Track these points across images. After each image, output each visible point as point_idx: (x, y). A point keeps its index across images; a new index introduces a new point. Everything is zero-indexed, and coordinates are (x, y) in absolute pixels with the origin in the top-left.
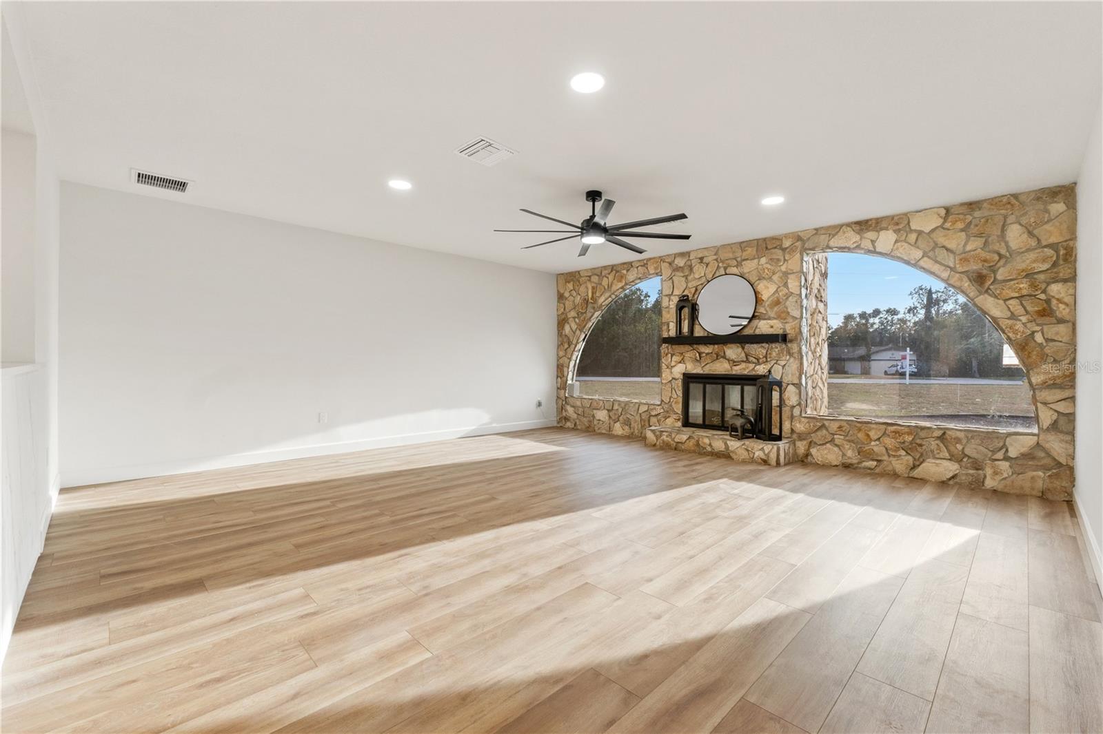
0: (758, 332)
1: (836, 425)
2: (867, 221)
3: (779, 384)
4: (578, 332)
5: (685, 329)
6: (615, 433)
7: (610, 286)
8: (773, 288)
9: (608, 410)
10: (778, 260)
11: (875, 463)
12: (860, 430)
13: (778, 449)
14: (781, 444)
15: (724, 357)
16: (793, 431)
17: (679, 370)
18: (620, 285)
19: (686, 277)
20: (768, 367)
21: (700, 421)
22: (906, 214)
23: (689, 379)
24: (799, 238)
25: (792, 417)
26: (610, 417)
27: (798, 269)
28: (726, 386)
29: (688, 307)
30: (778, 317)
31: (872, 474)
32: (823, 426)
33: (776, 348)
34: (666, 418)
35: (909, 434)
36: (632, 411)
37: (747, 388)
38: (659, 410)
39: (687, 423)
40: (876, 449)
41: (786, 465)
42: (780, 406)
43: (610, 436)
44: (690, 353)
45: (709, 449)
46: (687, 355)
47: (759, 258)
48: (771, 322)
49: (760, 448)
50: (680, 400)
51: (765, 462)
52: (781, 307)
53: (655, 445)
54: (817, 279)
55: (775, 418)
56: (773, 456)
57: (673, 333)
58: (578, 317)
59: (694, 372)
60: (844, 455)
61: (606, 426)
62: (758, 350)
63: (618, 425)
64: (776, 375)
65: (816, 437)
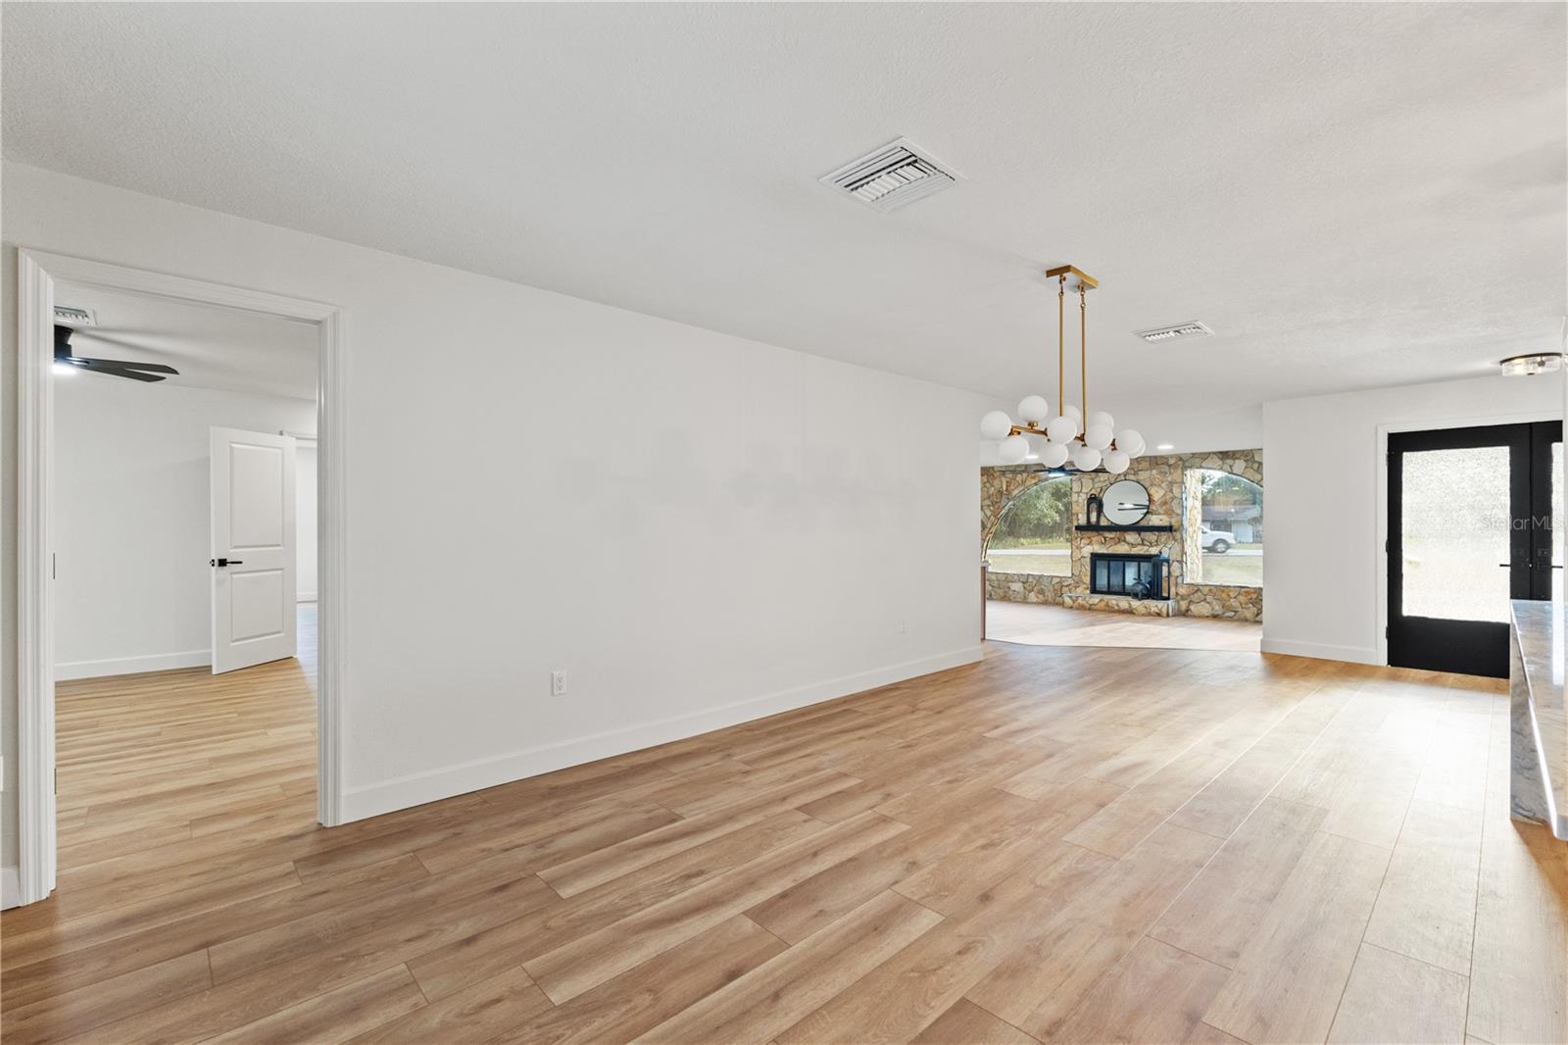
0: (1151, 524)
1: (1208, 588)
2: (1227, 452)
3: (1167, 561)
4: (992, 518)
5: (1093, 519)
6: (1029, 600)
7: (1023, 482)
8: (1162, 493)
9: (1023, 583)
10: (1166, 473)
11: (1233, 613)
12: (1223, 591)
13: (1168, 605)
14: (1170, 602)
15: (1125, 541)
16: (1177, 594)
17: (1087, 551)
18: (1033, 481)
19: (1093, 479)
20: (1159, 548)
21: (1105, 589)
22: (1251, 450)
23: (1096, 558)
24: (1181, 459)
25: (1177, 585)
26: (1025, 588)
27: (1180, 480)
28: (1127, 563)
29: (1095, 502)
30: (1166, 513)
31: (1230, 619)
32: (1199, 590)
33: (1164, 536)
34: (1076, 587)
35: (1254, 593)
36: (1046, 582)
37: (1142, 564)
38: (1070, 581)
39: (1094, 590)
40: (1234, 604)
41: (1174, 616)
42: (1169, 577)
43: (1025, 601)
44: (1096, 538)
45: (1116, 608)
46: (1094, 539)
47: (1151, 470)
48: (1161, 517)
49: (1154, 605)
50: (1089, 574)
51: (1159, 615)
52: (1168, 506)
53: (1071, 607)
54: (1193, 486)
55: (1165, 585)
56: (1164, 611)
57: (1083, 521)
58: (993, 506)
59: (1100, 552)
60: (1213, 609)
61: (1022, 595)
62: (1151, 537)
63: (1032, 594)
64: (1165, 555)
65: (1195, 598)
